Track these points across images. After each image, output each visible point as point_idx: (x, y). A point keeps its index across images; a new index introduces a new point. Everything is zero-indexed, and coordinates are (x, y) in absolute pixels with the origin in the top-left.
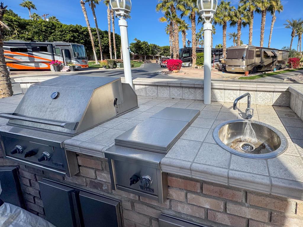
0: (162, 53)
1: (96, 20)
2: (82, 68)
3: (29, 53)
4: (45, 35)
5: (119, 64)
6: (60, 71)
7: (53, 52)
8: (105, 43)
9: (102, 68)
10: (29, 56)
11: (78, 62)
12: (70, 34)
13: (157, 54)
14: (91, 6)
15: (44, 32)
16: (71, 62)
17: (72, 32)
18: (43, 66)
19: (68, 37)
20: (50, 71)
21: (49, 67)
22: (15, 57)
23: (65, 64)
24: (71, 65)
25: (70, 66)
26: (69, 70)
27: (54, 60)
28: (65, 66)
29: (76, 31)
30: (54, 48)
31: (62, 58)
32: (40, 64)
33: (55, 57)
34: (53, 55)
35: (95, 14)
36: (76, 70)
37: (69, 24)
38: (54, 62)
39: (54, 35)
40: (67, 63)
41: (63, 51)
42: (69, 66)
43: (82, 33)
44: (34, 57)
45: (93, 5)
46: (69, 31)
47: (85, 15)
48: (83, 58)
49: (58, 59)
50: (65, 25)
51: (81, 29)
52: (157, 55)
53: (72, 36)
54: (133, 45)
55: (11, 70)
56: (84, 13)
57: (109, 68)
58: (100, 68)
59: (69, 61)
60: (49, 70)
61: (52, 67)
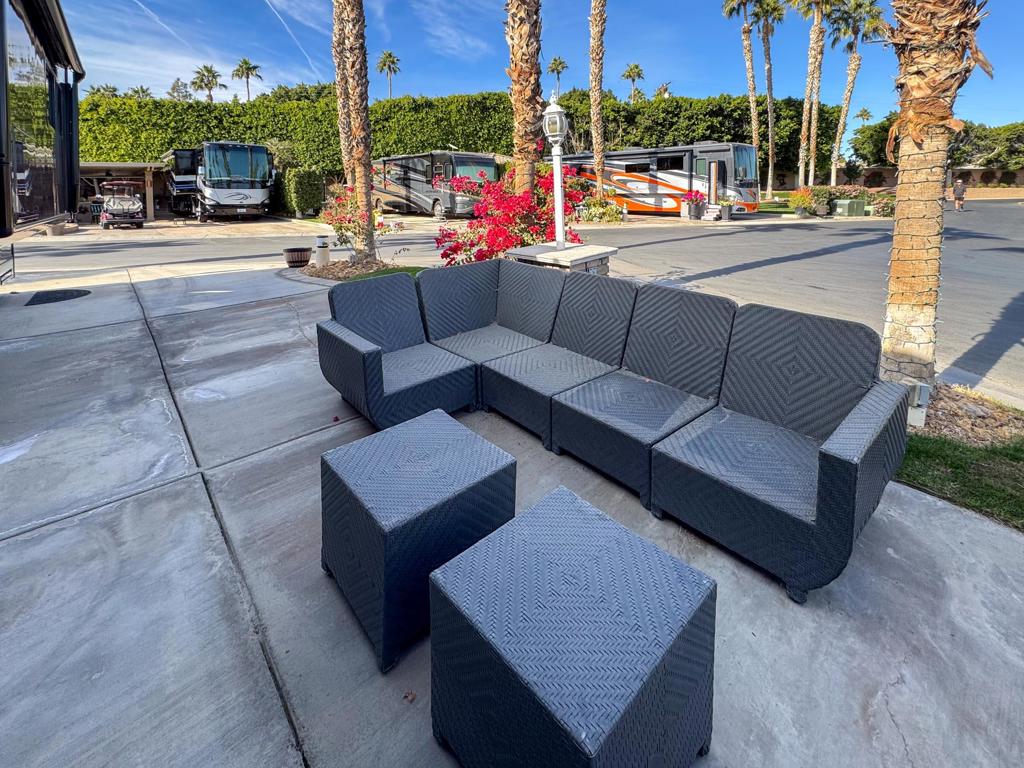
0: (1000, 155)
1: (770, 70)
2: (746, 212)
3: (651, 175)
4: (661, 132)
5: (847, 202)
6: (700, 219)
7: (691, 170)
8: (781, 138)
9: (793, 213)
10: (651, 181)
11: (740, 194)
12: (705, 121)
13: (970, 162)
14: (761, 35)
15: (661, 124)
16: (724, 194)
17: (710, 116)
18: (669, 204)
19: (701, 129)
20: (679, 216)
21: (679, 206)
22: (629, 185)
23: (713, 202)
24: (725, 204)
25: (723, 206)
26: (719, 218)
27: (691, 191)
28: (710, 206)
29: (718, 112)
30: (694, 160)
31: (707, 185)
32: (664, 199)
33: (694, 181)
34: (691, 177)
35: (769, 54)
36: (733, 218)
37: (704, 97)
38: (691, 195)
39: (676, 130)
40: (718, 198)
41: (713, 165)
42: (720, 207)
43: (729, 116)
44: (656, 182)
45: (767, 28)
46: (705, 116)
47: (748, 64)
48: (749, 185)
49: (699, 186)
50: (699, 101)
51: (730, 103)
52: (970, 167)
53: (708, 128)
54: (868, 133)
55: (630, 213)
56: (748, 56)
57: (814, 214)
58: (784, 216)
59: (720, 192)
60: (678, 214)
61: (685, 208)
